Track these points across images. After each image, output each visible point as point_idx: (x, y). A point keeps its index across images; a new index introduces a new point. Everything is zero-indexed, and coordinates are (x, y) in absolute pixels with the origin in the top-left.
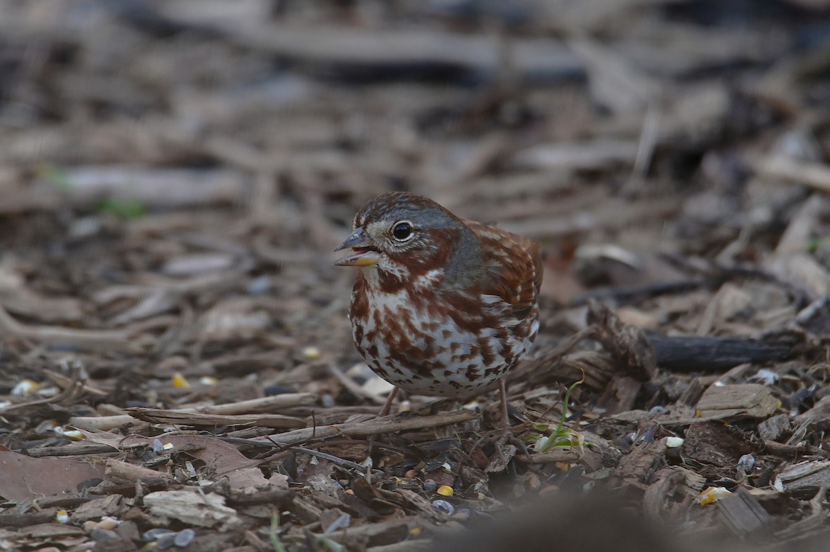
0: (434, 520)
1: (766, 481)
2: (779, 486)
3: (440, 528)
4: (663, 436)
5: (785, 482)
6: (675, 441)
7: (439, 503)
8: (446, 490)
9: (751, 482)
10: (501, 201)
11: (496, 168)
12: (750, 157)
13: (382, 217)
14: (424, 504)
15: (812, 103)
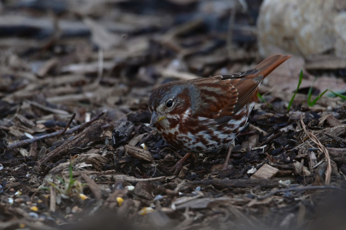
0: (30, 221)
1: (168, 205)
2: (173, 207)
3: (32, 224)
4: (126, 185)
5: (176, 205)
6: (131, 188)
7: (32, 214)
8: (35, 208)
9: (162, 205)
10: (55, 87)
11: (52, 72)
12: (159, 69)
13: (160, 103)
14: (26, 214)
15: (184, 46)
